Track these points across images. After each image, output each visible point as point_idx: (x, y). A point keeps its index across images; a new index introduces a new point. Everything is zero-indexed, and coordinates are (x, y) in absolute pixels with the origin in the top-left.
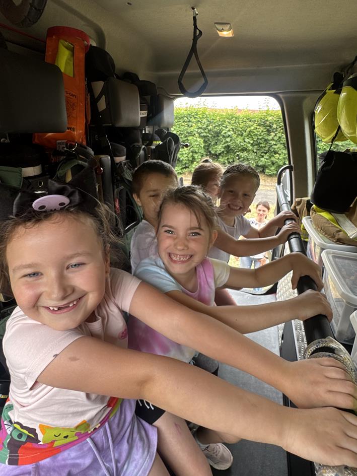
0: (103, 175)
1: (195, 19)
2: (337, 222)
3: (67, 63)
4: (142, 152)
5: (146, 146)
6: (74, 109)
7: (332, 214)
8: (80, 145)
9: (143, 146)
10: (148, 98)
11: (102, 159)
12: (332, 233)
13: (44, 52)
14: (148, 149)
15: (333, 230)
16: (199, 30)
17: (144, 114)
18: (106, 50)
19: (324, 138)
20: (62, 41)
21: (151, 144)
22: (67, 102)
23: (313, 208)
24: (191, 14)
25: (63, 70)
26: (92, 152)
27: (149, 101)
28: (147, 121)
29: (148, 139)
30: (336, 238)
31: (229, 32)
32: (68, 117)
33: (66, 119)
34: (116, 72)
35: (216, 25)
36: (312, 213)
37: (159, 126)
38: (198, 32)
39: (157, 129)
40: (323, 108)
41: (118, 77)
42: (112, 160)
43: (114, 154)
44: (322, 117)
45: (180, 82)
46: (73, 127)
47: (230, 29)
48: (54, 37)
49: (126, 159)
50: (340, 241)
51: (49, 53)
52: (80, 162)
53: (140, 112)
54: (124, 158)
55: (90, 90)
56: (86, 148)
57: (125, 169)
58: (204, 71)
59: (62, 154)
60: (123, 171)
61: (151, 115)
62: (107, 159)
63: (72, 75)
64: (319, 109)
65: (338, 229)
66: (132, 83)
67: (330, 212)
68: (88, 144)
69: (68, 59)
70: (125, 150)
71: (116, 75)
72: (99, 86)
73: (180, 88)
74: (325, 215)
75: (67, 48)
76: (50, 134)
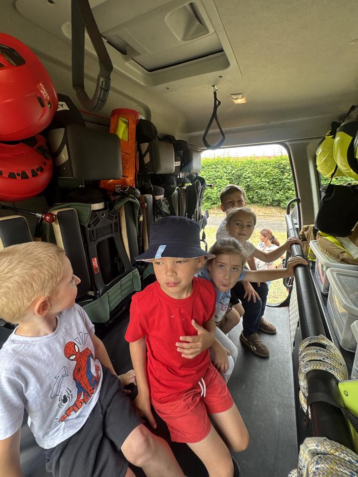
0: (147, 209)
1: (215, 93)
2: (342, 244)
3: (124, 133)
4: (176, 192)
5: (179, 187)
6: (127, 163)
7: (337, 237)
8: (131, 188)
9: (177, 187)
10: (181, 152)
11: (147, 197)
12: (337, 254)
13: (109, 126)
14: (181, 189)
15: (337, 251)
16: (219, 101)
17: (178, 164)
18: (152, 122)
19: (326, 175)
20: (121, 118)
21: (183, 185)
22: (123, 159)
23: (319, 233)
24: (212, 90)
25: (120, 137)
26: (139, 193)
27: (182, 154)
28: (180, 169)
29: (181, 182)
30: (341, 258)
31: (242, 100)
32: (124, 168)
33: (122, 170)
34: (158, 136)
35: (232, 96)
36: (318, 237)
37: (190, 172)
38: (217, 102)
39: (188, 174)
40: (323, 151)
41: (159, 139)
42: (154, 198)
43: (155, 193)
44: (322, 157)
45: (204, 139)
46: (126, 175)
47: (243, 97)
48: (116, 116)
49: (164, 197)
50: (344, 261)
51: (112, 127)
52: (130, 199)
53: (174, 162)
54: (163, 196)
55: (139, 149)
56: (135, 190)
57: (163, 204)
58: (223, 130)
59: (118, 194)
60: (161, 206)
61: (183, 165)
62: (150, 197)
63: (127, 140)
64: (319, 151)
65: (342, 251)
66: (170, 142)
67: (334, 236)
68: (136, 187)
69: (125, 130)
70: (164, 190)
71: (158, 138)
72: (145, 146)
73: (204, 143)
74: (330, 239)
75: (124, 122)
76: (111, 181)
